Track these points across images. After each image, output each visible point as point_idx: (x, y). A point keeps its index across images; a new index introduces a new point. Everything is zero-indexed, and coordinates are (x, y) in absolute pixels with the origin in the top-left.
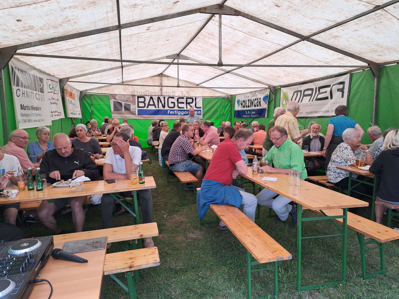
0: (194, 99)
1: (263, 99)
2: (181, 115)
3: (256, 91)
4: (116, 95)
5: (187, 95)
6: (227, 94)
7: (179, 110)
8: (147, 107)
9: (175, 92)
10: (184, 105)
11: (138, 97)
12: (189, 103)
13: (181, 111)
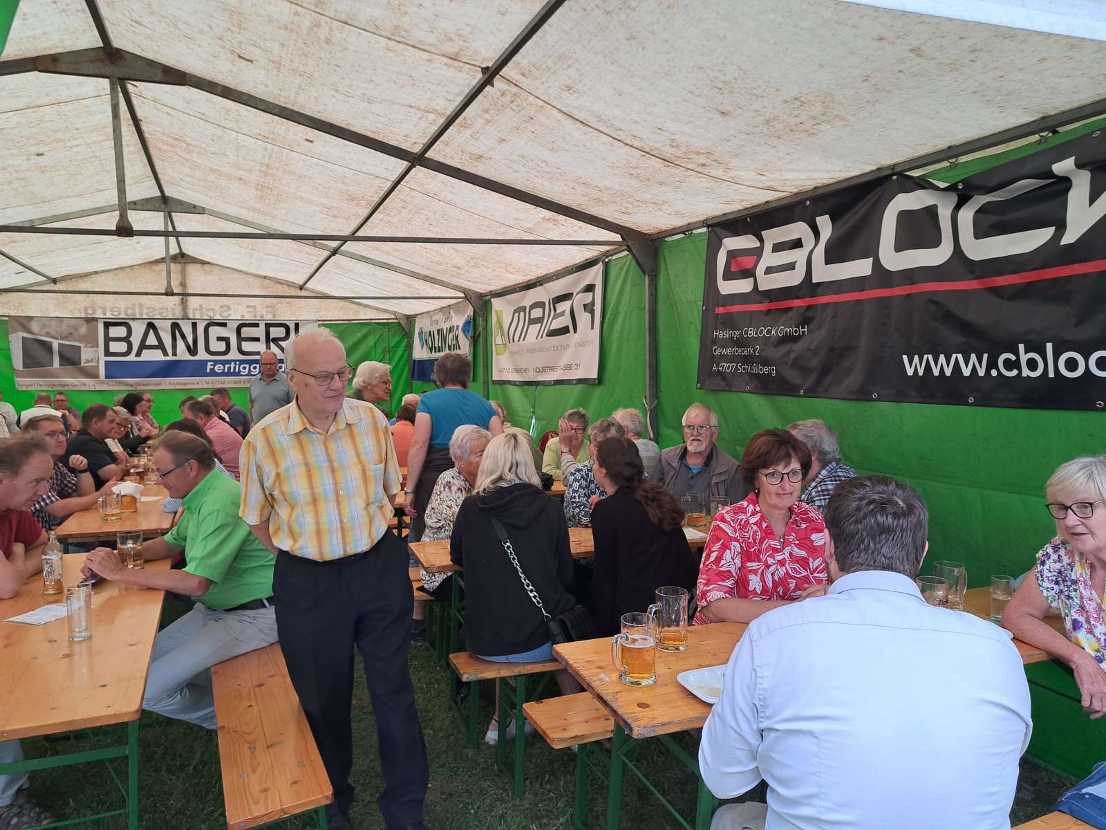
0: (292, 327)
1: (462, 329)
2: (249, 374)
3: (449, 306)
4: (30, 318)
5: (269, 317)
6: (395, 313)
7: (242, 362)
8: (138, 354)
9: (229, 308)
11: (107, 325)
12: (276, 340)
13: (250, 362)
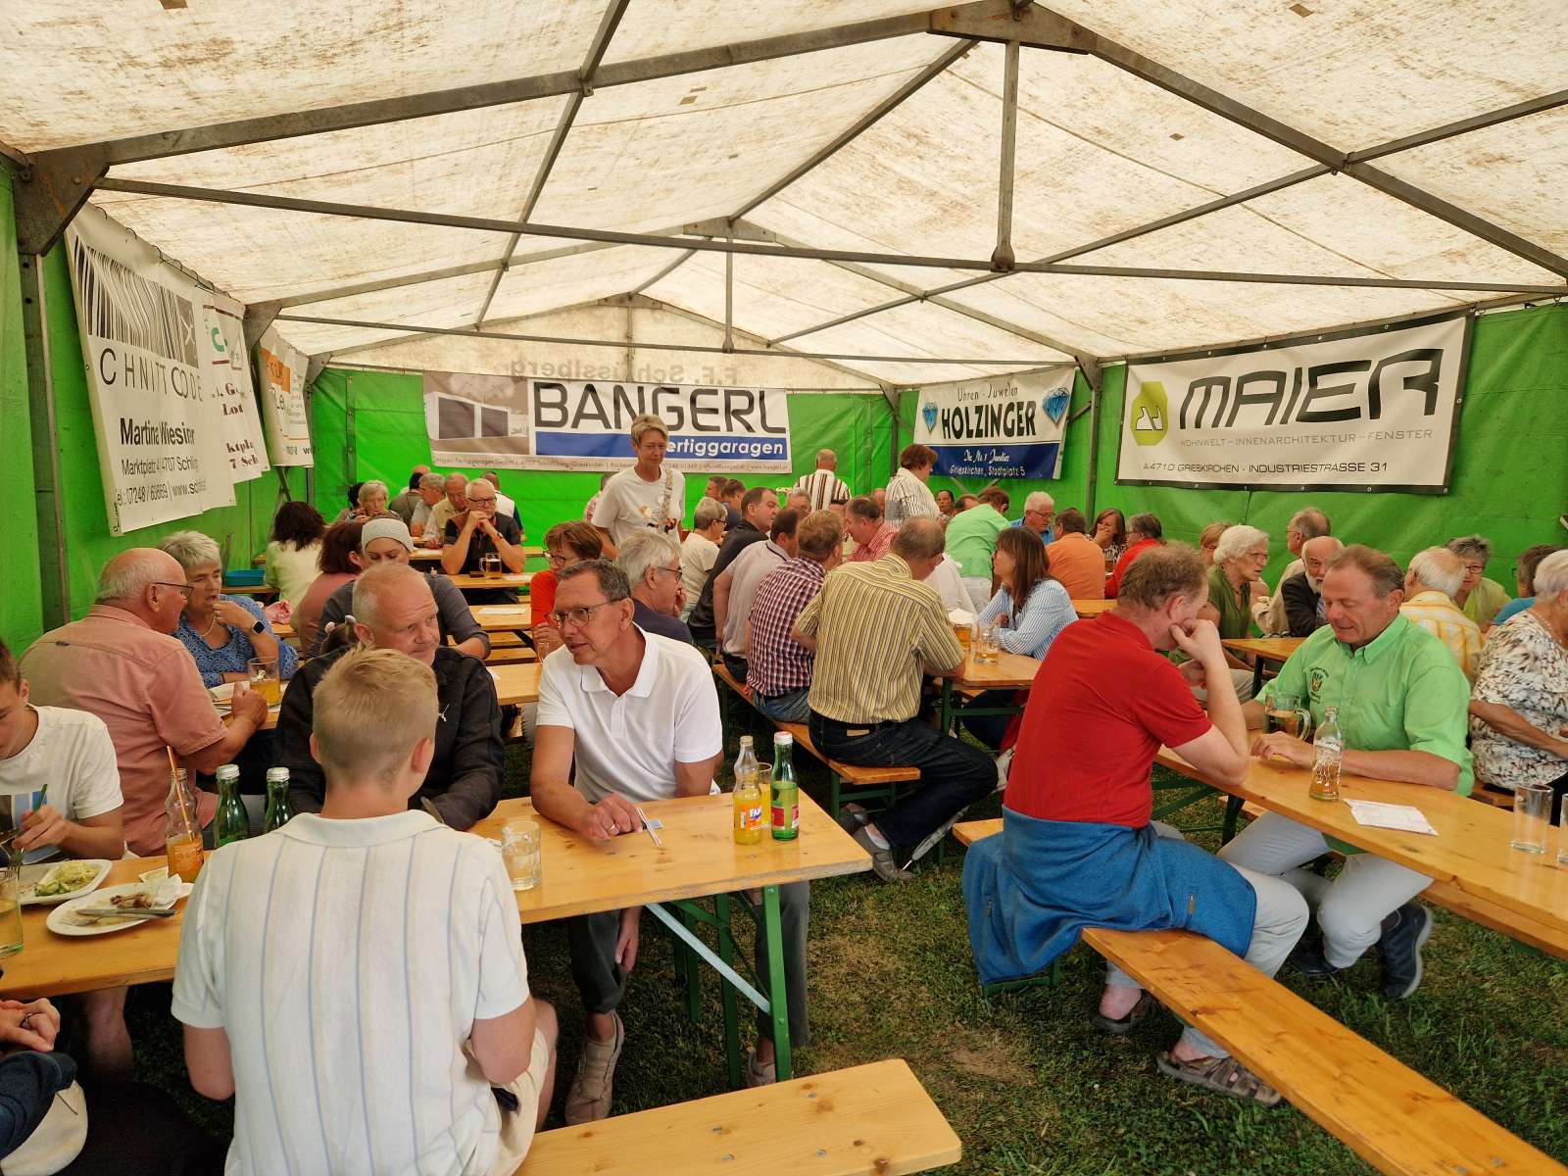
0: (757, 397)
1: (1044, 407)
2: (706, 456)
3: (1011, 374)
4: (450, 374)
5: (728, 384)
6: (879, 381)
7: (698, 439)
8: (575, 425)
9: (681, 370)
10: (719, 420)
11: (538, 387)
12: (737, 413)
13: (707, 440)
